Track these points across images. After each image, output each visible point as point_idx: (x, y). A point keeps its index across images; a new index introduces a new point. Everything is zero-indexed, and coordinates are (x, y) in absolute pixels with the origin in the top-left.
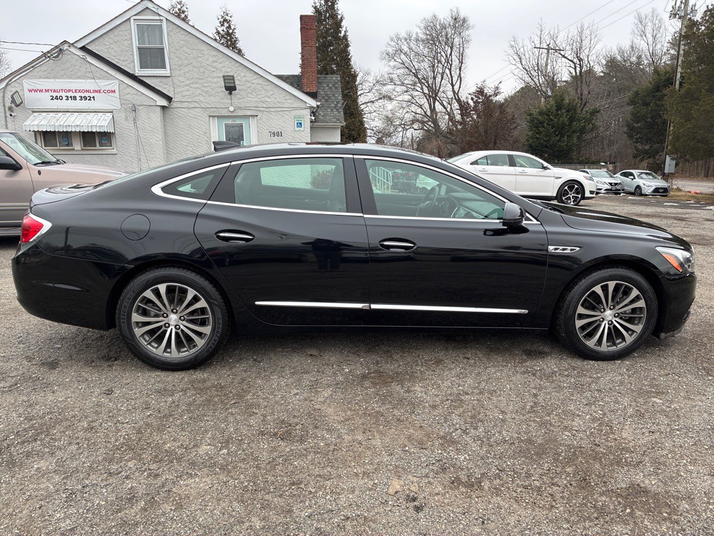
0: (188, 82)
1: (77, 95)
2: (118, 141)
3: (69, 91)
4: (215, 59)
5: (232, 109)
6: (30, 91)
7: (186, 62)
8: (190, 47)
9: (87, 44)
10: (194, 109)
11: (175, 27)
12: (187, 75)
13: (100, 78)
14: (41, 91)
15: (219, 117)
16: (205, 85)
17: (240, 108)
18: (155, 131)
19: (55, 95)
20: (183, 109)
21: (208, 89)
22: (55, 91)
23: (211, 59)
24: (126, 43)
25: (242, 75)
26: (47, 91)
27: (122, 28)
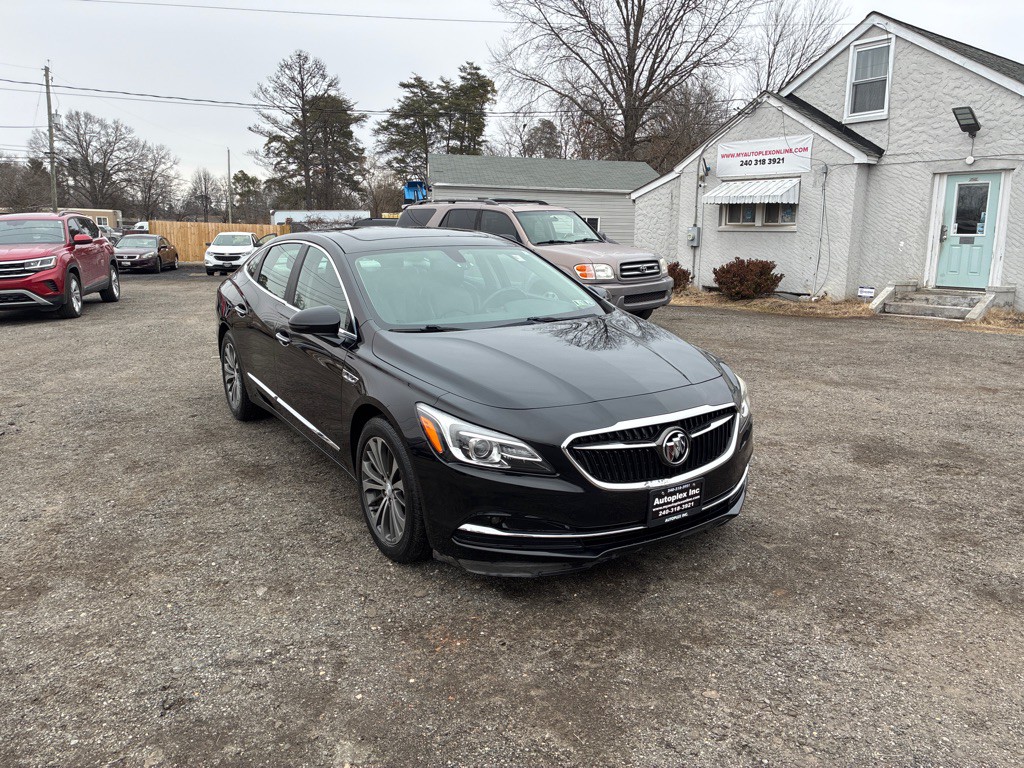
0: (911, 124)
1: (767, 158)
2: (800, 214)
3: (760, 153)
4: (958, 83)
5: (970, 160)
6: (723, 156)
7: (913, 95)
8: (923, 71)
9: (795, 90)
10: (912, 165)
11: (907, 44)
12: (912, 114)
13: (794, 134)
14: (733, 156)
15: (951, 174)
16: (935, 126)
17: (985, 158)
18: (847, 199)
19: (744, 159)
20: (897, 167)
21: (940, 132)
22: (746, 155)
23: (952, 84)
24: (839, 81)
25: (999, 102)
26: (738, 155)
27: (839, 60)
